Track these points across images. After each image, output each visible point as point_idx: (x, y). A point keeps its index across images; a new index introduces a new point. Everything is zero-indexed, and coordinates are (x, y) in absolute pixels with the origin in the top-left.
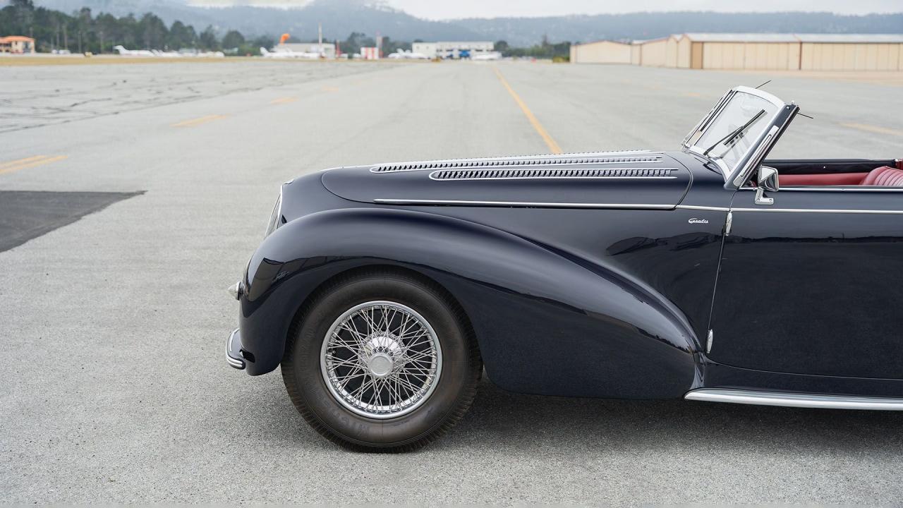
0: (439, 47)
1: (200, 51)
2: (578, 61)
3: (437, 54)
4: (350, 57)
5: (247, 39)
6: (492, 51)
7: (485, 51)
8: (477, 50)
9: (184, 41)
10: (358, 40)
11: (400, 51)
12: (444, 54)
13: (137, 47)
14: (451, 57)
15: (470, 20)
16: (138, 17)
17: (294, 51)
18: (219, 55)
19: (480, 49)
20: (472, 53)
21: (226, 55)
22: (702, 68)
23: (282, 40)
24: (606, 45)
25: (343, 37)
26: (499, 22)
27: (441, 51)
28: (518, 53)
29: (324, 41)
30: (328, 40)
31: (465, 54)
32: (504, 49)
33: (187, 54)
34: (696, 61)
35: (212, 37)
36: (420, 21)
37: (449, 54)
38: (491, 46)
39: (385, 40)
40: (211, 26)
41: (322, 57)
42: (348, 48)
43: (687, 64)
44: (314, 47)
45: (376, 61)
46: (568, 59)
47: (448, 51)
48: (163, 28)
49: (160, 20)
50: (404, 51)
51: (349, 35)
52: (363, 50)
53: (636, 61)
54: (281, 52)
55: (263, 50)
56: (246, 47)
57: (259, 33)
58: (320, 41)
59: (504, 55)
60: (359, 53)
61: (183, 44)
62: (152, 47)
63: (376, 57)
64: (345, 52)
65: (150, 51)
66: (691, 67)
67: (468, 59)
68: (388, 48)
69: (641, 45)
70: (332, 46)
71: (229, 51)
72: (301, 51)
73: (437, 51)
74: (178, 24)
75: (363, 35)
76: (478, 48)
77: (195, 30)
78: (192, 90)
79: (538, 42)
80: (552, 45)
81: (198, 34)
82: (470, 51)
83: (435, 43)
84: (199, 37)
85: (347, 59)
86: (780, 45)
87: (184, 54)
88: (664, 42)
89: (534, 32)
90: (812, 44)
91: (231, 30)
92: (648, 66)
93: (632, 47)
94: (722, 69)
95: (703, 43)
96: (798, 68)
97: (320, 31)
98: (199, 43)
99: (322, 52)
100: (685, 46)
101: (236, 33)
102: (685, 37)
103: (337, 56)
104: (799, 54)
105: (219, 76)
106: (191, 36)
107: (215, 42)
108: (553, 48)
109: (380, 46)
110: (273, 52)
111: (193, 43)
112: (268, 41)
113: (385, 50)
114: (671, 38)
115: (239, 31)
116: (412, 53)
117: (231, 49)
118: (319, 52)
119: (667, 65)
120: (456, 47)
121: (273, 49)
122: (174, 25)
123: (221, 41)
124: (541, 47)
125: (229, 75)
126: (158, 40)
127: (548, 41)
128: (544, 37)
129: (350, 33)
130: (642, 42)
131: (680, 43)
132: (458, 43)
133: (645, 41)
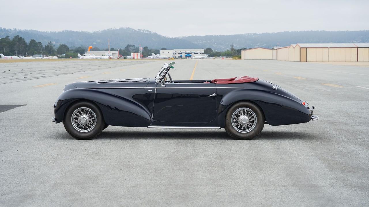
0: (175, 52)
1: (45, 56)
2: (245, 59)
3: (174, 55)
4: (125, 58)
5: (70, 49)
6: (203, 53)
7: (199, 53)
8: (195, 54)
9: (36, 50)
10: (131, 49)
11: (153, 54)
12: (177, 56)
13: (11, 54)
14: (181, 57)
15: (193, 37)
16: (11, 38)
17: (95, 56)
18: (55, 57)
20: (193, 55)
21: (59, 57)
22: (306, 61)
23: (89, 49)
24: (260, 49)
25: (123, 47)
26: (208, 38)
27: (176, 54)
28: (218, 55)
29: (112, 49)
30: (115, 49)
31: (188, 55)
32: (210, 53)
33: (38, 57)
34: (303, 58)
35: (52, 47)
36: (165, 37)
37: (180, 55)
38: (203, 52)
39: (145, 48)
40: (51, 42)
41: (110, 58)
42: (124, 53)
43: (299, 60)
44: (106, 53)
45: (139, 59)
46: (240, 58)
47: (179, 54)
48: (25, 44)
49: (23, 39)
50: (156, 55)
52: (132, 54)
53: (275, 58)
54: (89, 56)
55: (79, 55)
56: (70, 53)
57: (77, 46)
58: (109, 50)
59: (210, 56)
60: (130, 55)
61: (35, 52)
62: (19, 54)
63: (139, 58)
64: (123, 56)
65: (18, 56)
66: (301, 61)
67: (190, 58)
68: (146, 53)
69: (276, 49)
70: (117, 52)
71: (61, 56)
72: (100, 55)
74: (33, 41)
76: (196, 52)
77: (42, 44)
78: (41, 74)
79: (229, 49)
80: (236, 50)
81: (44, 46)
82: (191, 54)
83: (173, 49)
84: (44, 48)
85: (123, 59)
86: (347, 49)
87: (36, 57)
88: (288, 48)
89: (227, 43)
90: (363, 48)
91: (62, 44)
92: (280, 60)
93: (273, 51)
94: (317, 62)
95: (306, 48)
96: (357, 61)
97: (109, 44)
98: (44, 51)
99: (110, 55)
100: (297, 50)
101: (65, 46)
102: (297, 45)
103: (118, 57)
104: (357, 53)
105: (54, 68)
106: (40, 47)
107: (53, 51)
108: (236, 52)
109: (141, 52)
110: (84, 56)
111: (41, 51)
112: (82, 50)
113: (145, 54)
114: (291, 46)
115: (66, 45)
116: (160, 55)
117: (62, 54)
118: (109, 55)
119: (289, 60)
120: (184, 52)
121: (84, 54)
122: (31, 42)
123: (56, 50)
124: (230, 51)
125: (59, 67)
126: (22, 50)
127: (234, 48)
128: (232, 46)
129: (127, 45)
130: (278, 48)
131: (295, 48)
132: (185, 50)
133: (279, 48)
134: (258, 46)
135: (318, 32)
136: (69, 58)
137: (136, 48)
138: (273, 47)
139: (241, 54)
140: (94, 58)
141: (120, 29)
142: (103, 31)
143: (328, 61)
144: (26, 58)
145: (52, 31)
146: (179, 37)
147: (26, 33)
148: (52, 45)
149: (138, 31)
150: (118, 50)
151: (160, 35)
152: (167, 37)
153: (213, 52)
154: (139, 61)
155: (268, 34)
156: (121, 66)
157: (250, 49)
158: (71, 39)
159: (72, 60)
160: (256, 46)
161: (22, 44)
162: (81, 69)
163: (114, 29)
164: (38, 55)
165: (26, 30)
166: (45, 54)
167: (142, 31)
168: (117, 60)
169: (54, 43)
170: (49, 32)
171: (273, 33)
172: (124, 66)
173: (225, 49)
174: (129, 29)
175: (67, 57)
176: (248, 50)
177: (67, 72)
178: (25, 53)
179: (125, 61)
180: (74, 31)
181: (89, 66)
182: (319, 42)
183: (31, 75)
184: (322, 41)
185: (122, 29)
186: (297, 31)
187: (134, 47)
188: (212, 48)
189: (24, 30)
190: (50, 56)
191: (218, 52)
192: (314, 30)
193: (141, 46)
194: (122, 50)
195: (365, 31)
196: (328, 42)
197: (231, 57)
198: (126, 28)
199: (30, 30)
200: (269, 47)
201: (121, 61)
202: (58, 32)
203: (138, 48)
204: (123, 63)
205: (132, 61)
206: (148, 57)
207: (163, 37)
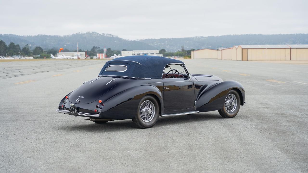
0: (134, 53)
1: (22, 56)
2: (194, 58)
4: (91, 58)
5: (44, 50)
6: (158, 54)
7: (155, 54)
9: (15, 52)
10: (96, 50)
11: (115, 55)
15: (149, 40)
17: (66, 56)
18: (31, 58)
19: (153, 53)
21: (34, 58)
22: (247, 60)
23: (60, 51)
24: (207, 50)
25: (90, 49)
26: (162, 40)
27: (135, 54)
29: (80, 51)
30: (82, 50)
33: (17, 58)
34: (245, 57)
35: (29, 49)
36: (125, 40)
38: (158, 52)
39: (109, 50)
40: (27, 45)
41: (79, 58)
42: (91, 54)
43: (241, 59)
44: (75, 54)
45: (103, 59)
46: (190, 57)
47: (137, 54)
48: (5, 46)
49: (4, 42)
50: (117, 55)
51: (92, 48)
52: (98, 54)
53: (220, 58)
54: (60, 56)
55: (52, 55)
56: (44, 54)
57: (50, 48)
58: (78, 51)
60: (96, 56)
61: (14, 53)
63: (104, 58)
64: (90, 56)
69: (221, 50)
70: (84, 53)
71: (36, 56)
72: (69, 56)
73: (133, 54)
74: (12, 44)
75: (99, 47)
76: (152, 53)
77: (20, 46)
78: (21, 72)
79: (180, 50)
80: (186, 51)
81: (21, 48)
82: (148, 54)
83: (132, 50)
84: (22, 50)
85: (90, 59)
86: (282, 49)
87: (15, 58)
88: (231, 49)
89: (178, 45)
90: (296, 49)
91: (37, 46)
92: (225, 59)
93: (218, 51)
94: (256, 60)
95: (247, 49)
96: (290, 59)
97: (78, 46)
98: (22, 53)
99: (79, 56)
100: (240, 50)
101: (39, 48)
102: (239, 47)
103: (86, 57)
104: (290, 53)
105: (31, 67)
106: (18, 49)
107: (29, 52)
108: (186, 52)
109: (105, 53)
110: (56, 56)
111: (19, 52)
112: (55, 51)
113: (108, 55)
114: (234, 47)
115: (41, 47)
116: (121, 55)
117: (37, 55)
118: (77, 56)
119: (233, 59)
120: (142, 52)
121: (56, 55)
122: (10, 44)
123: (32, 51)
124: (181, 52)
125: (36, 66)
126: (3, 51)
127: (184, 49)
128: (183, 47)
129: (93, 47)
130: (222, 49)
131: (237, 49)
132: (143, 51)
133: (224, 49)
134: (205, 47)
135: (255, 35)
136: (44, 58)
137: (101, 49)
138: (217, 48)
139: (191, 54)
140: (65, 58)
141: (87, 33)
142: (73, 35)
143: (266, 60)
144: (6, 58)
145: (28, 35)
146: (137, 40)
147: (6, 36)
148: (28, 47)
149: (102, 35)
150: (86, 51)
151: (121, 38)
152: (127, 40)
153: (167, 52)
154: (104, 61)
155: (213, 37)
156: (89, 65)
157: (198, 50)
158: (45, 42)
159: (46, 60)
160: (203, 47)
161: (2, 46)
162: (55, 68)
163: (82, 33)
164: (16, 56)
165: (6, 34)
166: (22, 55)
167: (105, 35)
168: (85, 60)
169: (30, 45)
170: (26, 36)
171: (217, 36)
172: (92, 65)
173: (177, 50)
174: (95, 33)
175: (42, 57)
176: (196, 51)
177: (43, 71)
178: (6, 54)
179: (92, 60)
180: (47, 35)
181: (61, 65)
182: (256, 44)
183: (12, 73)
184: (259, 43)
185: (88, 33)
186: (238, 35)
187: (99, 49)
188: (165, 50)
189: (4, 34)
190: (27, 56)
191: (171, 52)
192: (252, 34)
193: (105, 48)
194: (88, 51)
195: (296, 34)
196: (264, 44)
197: (182, 56)
198: (92, 33)
199: (9, 35)
200: (214, 48)
201: (89, 61)
202: (33, 36)
203: (102, 49)
204: (91, 62)
205: (98, 61)
206: (111, 57)
207: (124, 40)
